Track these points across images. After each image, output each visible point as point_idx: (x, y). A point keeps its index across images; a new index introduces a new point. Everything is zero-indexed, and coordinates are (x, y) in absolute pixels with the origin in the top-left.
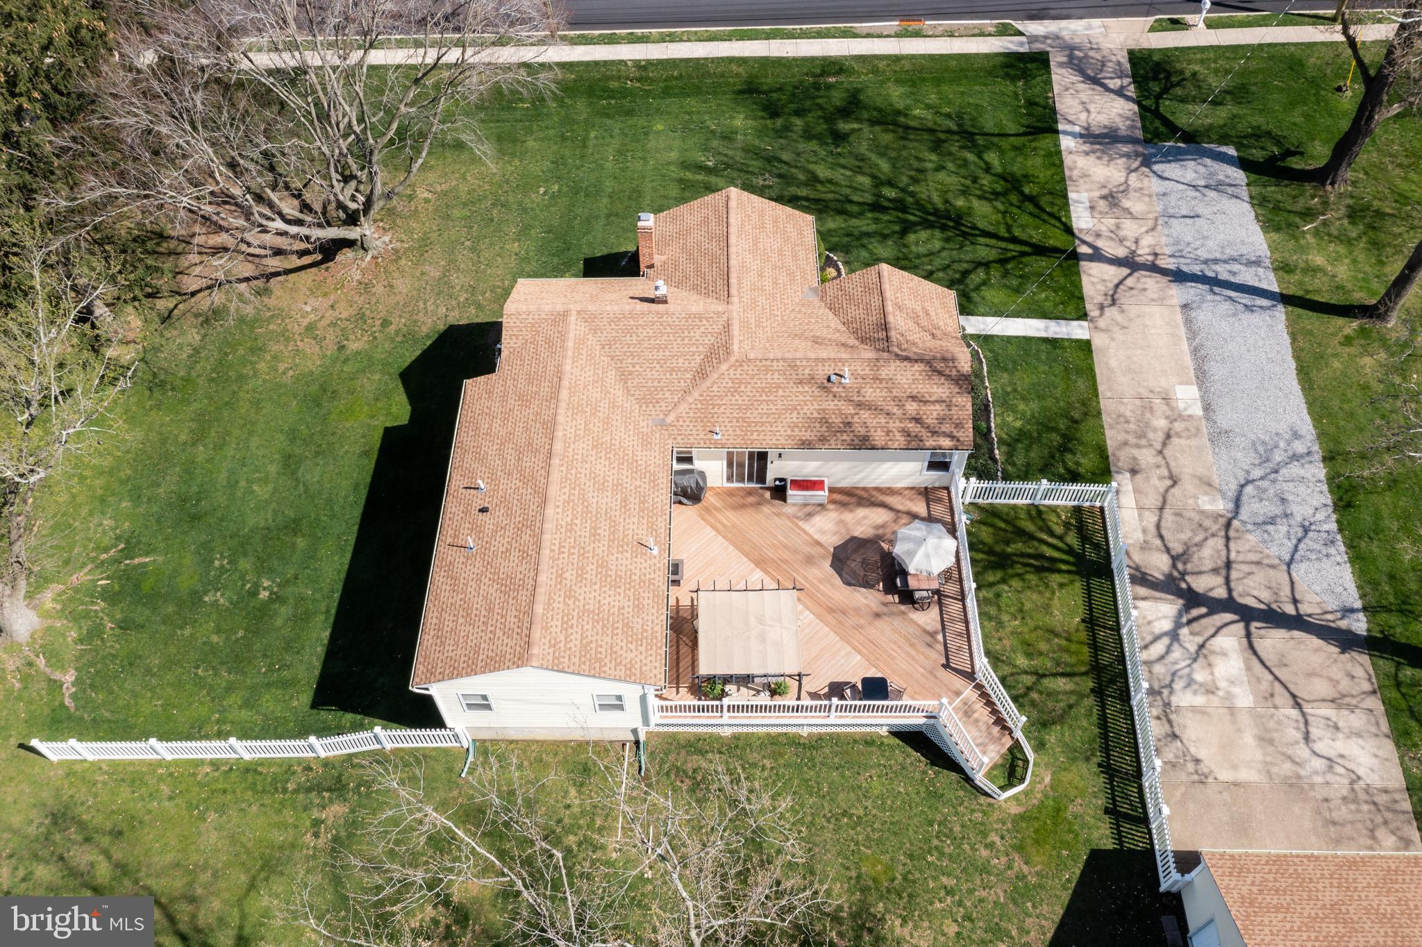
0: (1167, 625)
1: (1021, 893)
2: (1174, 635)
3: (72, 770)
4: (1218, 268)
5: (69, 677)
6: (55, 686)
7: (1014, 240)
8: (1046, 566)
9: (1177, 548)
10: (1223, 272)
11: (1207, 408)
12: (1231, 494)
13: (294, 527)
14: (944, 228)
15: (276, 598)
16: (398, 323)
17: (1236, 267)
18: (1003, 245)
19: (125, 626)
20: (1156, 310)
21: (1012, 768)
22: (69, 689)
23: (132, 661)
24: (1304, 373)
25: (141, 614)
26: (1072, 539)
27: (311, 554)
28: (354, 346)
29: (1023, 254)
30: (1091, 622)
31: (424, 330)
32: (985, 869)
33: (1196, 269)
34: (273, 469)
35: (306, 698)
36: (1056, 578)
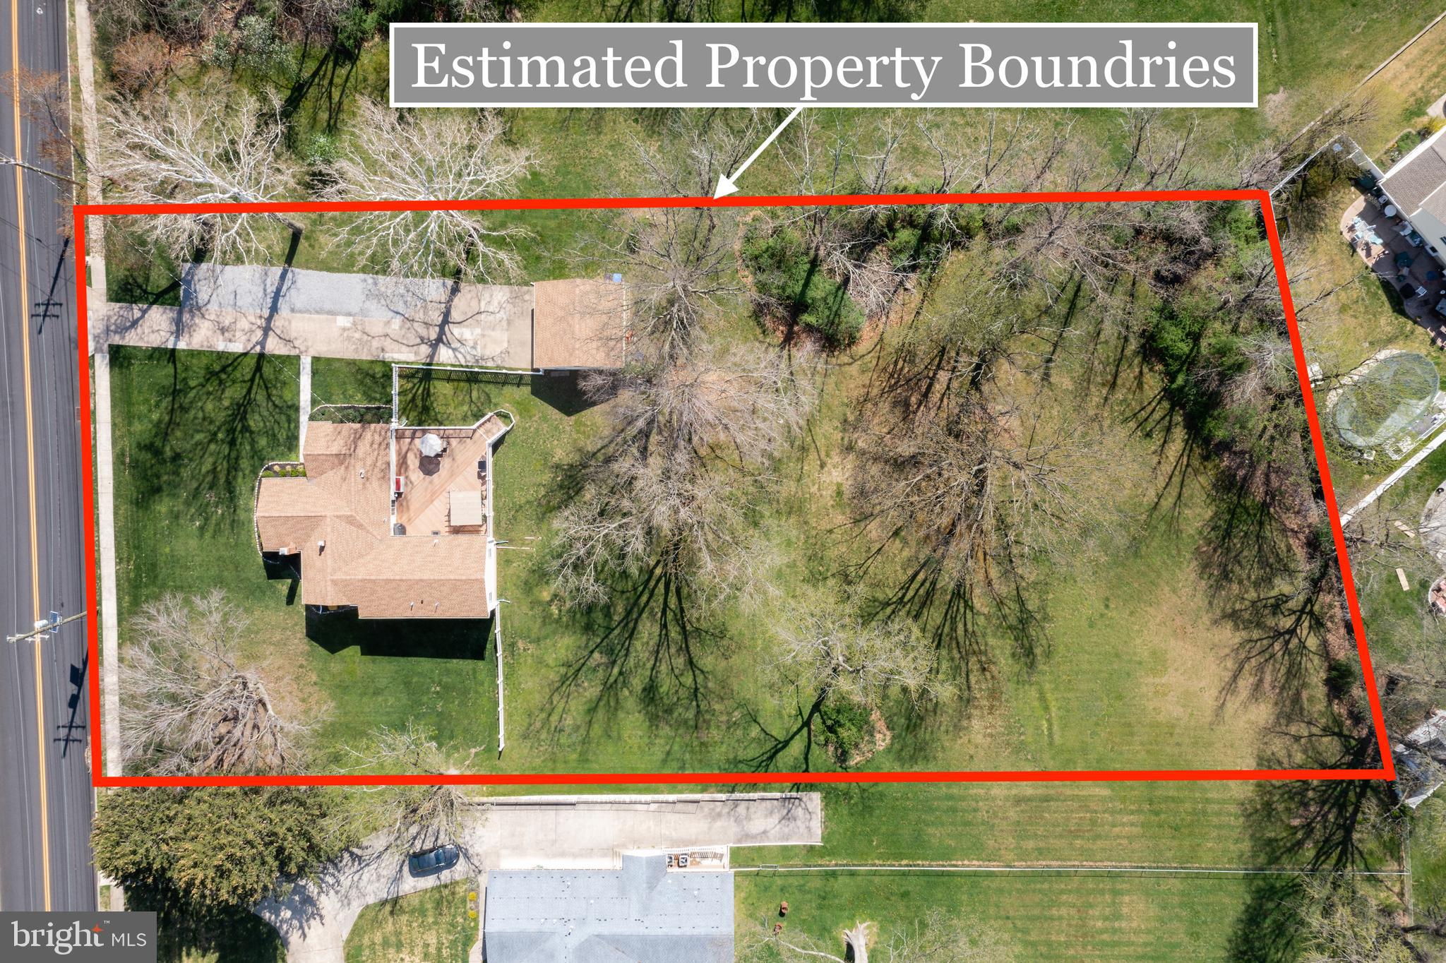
0: (450, 351)
1: (544, 419)
2: (454, 350)
3: (507, 739)
4: (269, 291)
5: (473, 751)
6: (476, 754)
7: (252, 380)
8: (427, 394)
9: (418, 341)
10: (271, 289)
11: (349, 314)
12: (391, 314)
13: (407, 684)
14: (245, 412)
15: (440, 684)
16: (302, 661)
17: (268, 282)
18: (255, 387)
19: (451, 738)
20: (294, 324)
21: (505, 417)
22: (478, 749)
23: (466, 730)
24: (330, 269)
25: (447, 733)
26: (416, 381)
27: (420, 674)
28: (314, 678)
29: (261, 377)
30: (449, 380)
31: (307, 648)
32: (537, 429)
33: (269, 301)
34: (380, 699)
35: (480, 664)
36: (432, 391)
